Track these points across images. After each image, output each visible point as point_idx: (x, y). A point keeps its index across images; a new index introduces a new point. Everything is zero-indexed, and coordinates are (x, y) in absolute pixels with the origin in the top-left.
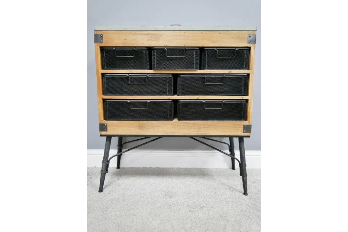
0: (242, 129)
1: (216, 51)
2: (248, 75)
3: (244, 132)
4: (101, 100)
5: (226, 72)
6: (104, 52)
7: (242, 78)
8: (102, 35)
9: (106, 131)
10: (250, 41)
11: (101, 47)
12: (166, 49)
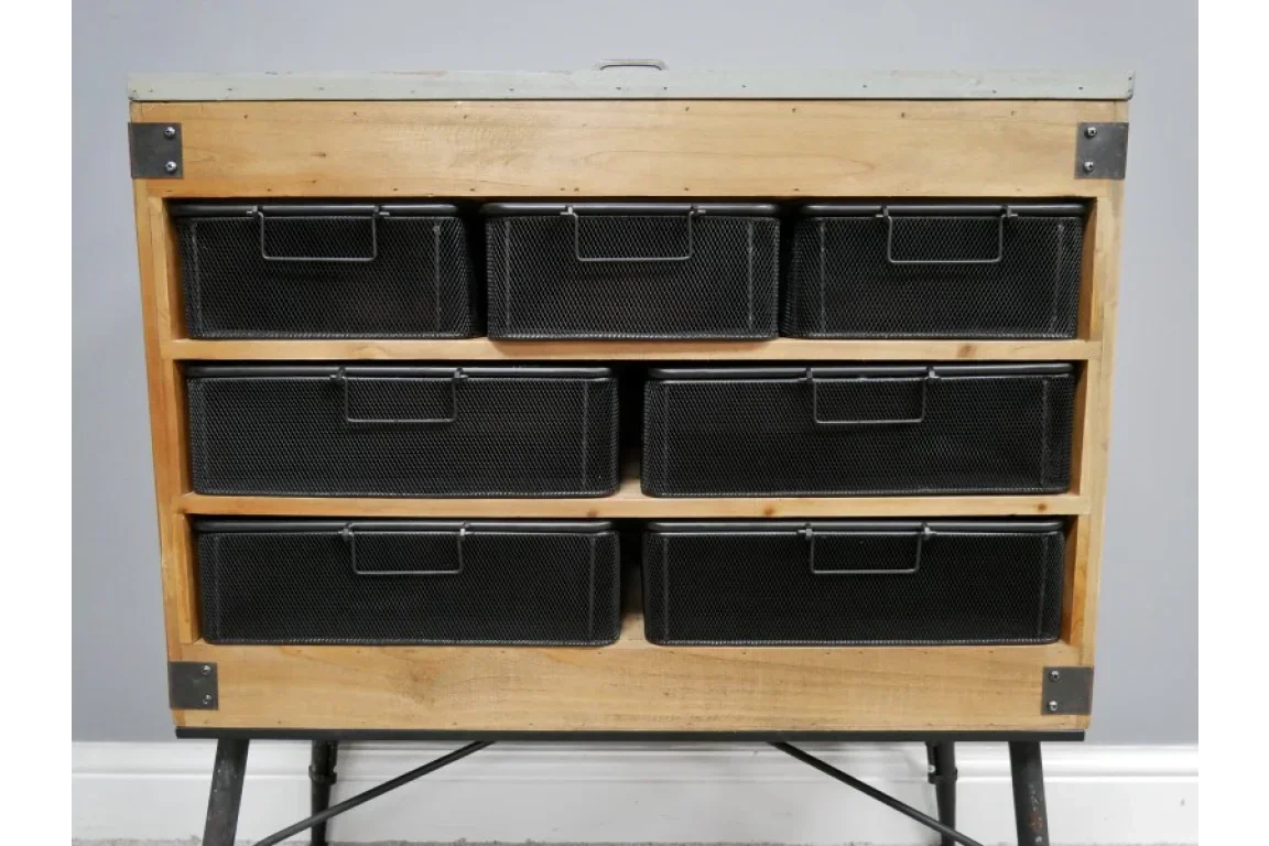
0: (1039, 690)
1: (884, 222)
2: (1078, 367)
3: (1046, 710)
4: (179, 525)
5: (946, 350)
6: (194, 230)
7: (1037, 387)
8: (177, 126)
9: (213, 704)
10: (1088, 164)
11: (172, 204)
12: (572, 214)
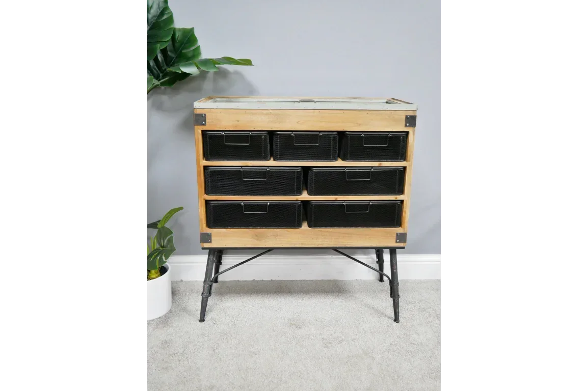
0: (395, 238)
1: (362, 136)
2: (405, 168)
3: (397, 242)
4: (203, 202)
5: (375, 164)
6: (208, 137)
8: (205, 114)
9: (210, 242)
10: (407, 124)
11: (203, 131)
12: (293, 135)
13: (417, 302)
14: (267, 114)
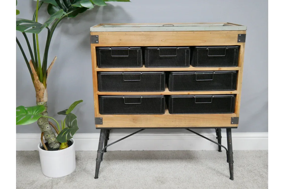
0: (230, 120)
1: (207, 50)
2: (237, 71)
3: (231, 124)
4: (97, 96)
5: (216, 69)
6: (100, 52)
7: (231, 74)
8: (98, 36)
9: (102, 124)
10: (239, 40)
11: (96, 47)
12: (158, 49)
13: (245, 166)
14: (140, 35)
